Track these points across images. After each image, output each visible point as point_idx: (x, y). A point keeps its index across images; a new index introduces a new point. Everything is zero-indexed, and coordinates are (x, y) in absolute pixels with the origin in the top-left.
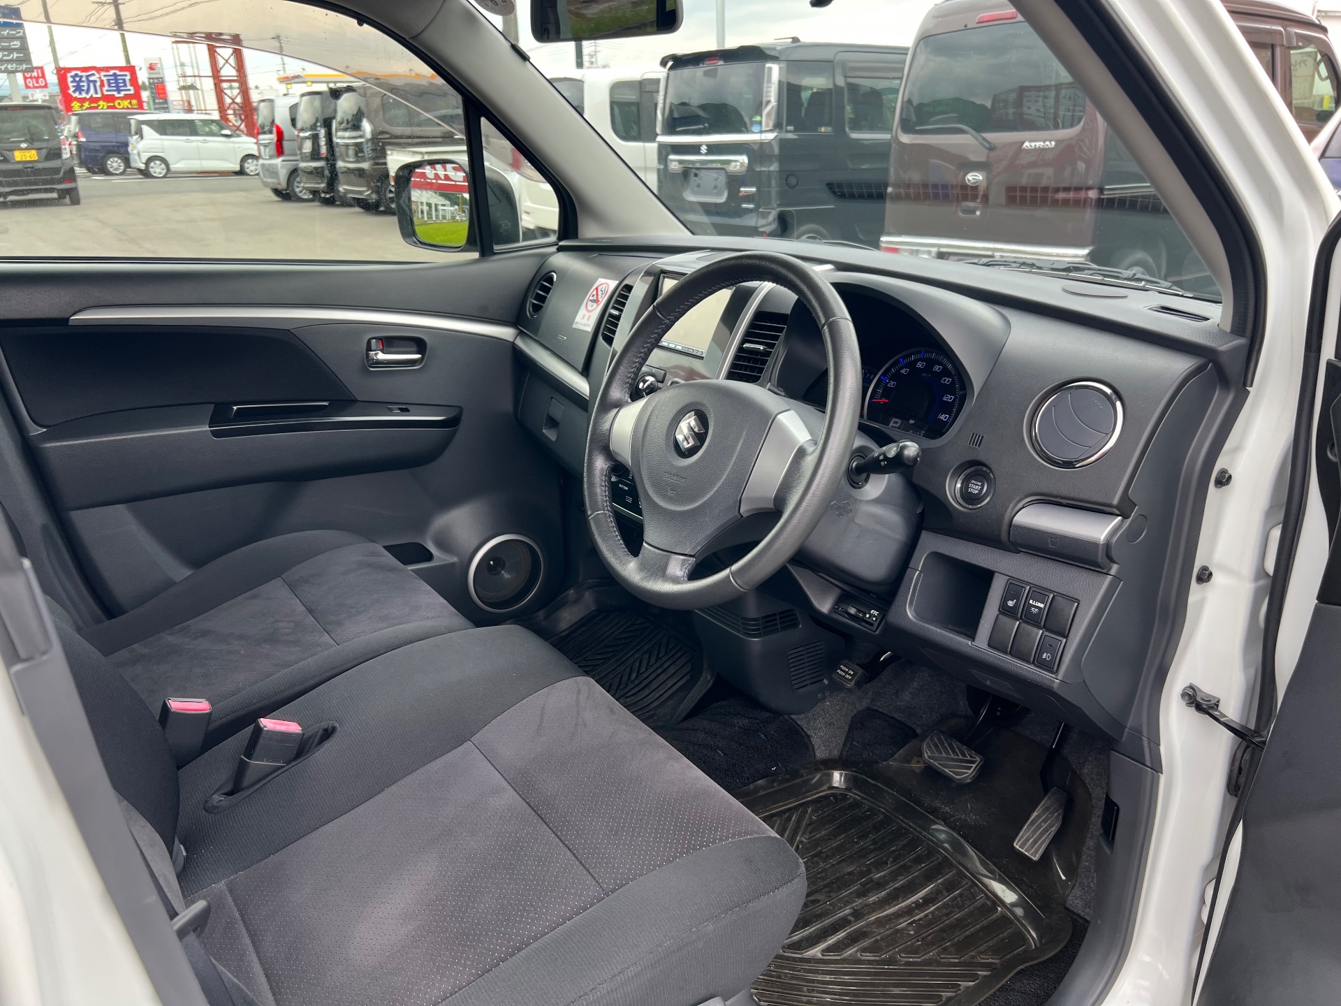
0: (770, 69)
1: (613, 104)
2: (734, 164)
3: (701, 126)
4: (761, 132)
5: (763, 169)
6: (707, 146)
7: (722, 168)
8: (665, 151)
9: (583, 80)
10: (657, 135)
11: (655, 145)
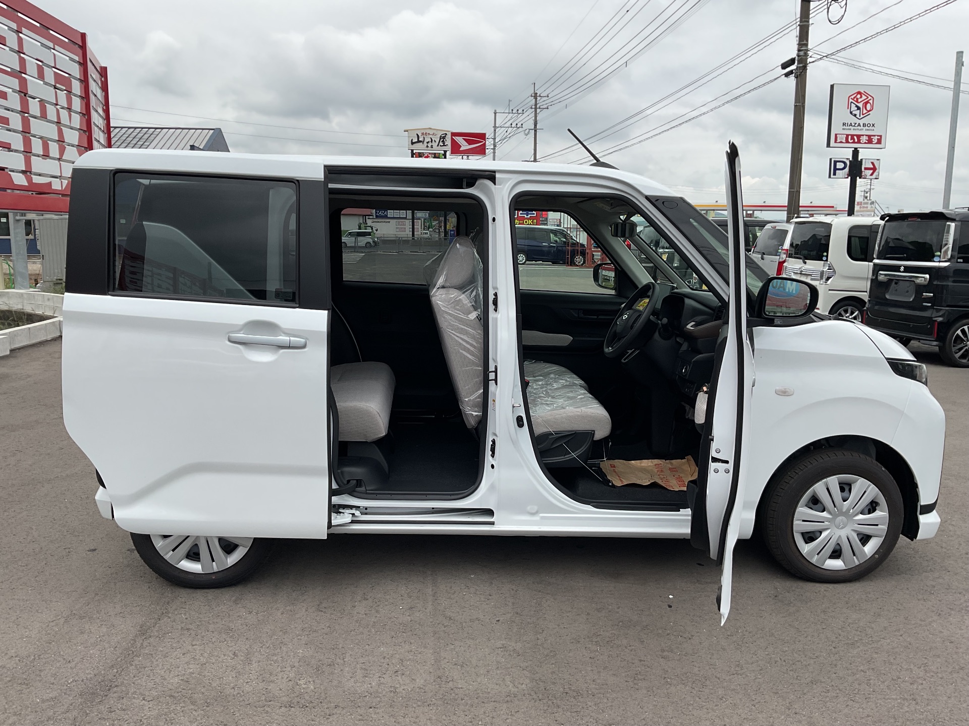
0: (949, 225)
1: (850, 238)
2: (921, 279)
3: (902, 256)
4: (940, 262)
5: (939, 283)
6: (904, 267)
7: (910, 281)
8: (877, 268)
9: (832, 223)
10: (874, 259)
11: (871, 264)
